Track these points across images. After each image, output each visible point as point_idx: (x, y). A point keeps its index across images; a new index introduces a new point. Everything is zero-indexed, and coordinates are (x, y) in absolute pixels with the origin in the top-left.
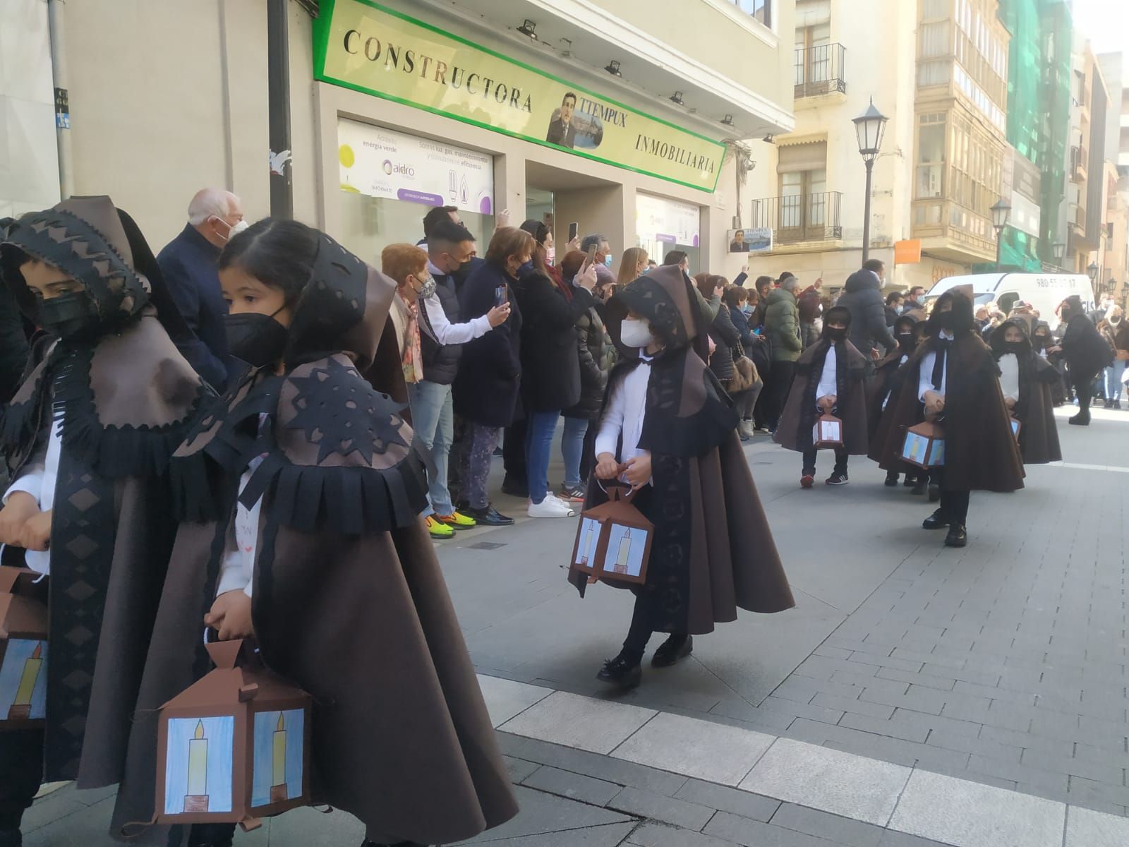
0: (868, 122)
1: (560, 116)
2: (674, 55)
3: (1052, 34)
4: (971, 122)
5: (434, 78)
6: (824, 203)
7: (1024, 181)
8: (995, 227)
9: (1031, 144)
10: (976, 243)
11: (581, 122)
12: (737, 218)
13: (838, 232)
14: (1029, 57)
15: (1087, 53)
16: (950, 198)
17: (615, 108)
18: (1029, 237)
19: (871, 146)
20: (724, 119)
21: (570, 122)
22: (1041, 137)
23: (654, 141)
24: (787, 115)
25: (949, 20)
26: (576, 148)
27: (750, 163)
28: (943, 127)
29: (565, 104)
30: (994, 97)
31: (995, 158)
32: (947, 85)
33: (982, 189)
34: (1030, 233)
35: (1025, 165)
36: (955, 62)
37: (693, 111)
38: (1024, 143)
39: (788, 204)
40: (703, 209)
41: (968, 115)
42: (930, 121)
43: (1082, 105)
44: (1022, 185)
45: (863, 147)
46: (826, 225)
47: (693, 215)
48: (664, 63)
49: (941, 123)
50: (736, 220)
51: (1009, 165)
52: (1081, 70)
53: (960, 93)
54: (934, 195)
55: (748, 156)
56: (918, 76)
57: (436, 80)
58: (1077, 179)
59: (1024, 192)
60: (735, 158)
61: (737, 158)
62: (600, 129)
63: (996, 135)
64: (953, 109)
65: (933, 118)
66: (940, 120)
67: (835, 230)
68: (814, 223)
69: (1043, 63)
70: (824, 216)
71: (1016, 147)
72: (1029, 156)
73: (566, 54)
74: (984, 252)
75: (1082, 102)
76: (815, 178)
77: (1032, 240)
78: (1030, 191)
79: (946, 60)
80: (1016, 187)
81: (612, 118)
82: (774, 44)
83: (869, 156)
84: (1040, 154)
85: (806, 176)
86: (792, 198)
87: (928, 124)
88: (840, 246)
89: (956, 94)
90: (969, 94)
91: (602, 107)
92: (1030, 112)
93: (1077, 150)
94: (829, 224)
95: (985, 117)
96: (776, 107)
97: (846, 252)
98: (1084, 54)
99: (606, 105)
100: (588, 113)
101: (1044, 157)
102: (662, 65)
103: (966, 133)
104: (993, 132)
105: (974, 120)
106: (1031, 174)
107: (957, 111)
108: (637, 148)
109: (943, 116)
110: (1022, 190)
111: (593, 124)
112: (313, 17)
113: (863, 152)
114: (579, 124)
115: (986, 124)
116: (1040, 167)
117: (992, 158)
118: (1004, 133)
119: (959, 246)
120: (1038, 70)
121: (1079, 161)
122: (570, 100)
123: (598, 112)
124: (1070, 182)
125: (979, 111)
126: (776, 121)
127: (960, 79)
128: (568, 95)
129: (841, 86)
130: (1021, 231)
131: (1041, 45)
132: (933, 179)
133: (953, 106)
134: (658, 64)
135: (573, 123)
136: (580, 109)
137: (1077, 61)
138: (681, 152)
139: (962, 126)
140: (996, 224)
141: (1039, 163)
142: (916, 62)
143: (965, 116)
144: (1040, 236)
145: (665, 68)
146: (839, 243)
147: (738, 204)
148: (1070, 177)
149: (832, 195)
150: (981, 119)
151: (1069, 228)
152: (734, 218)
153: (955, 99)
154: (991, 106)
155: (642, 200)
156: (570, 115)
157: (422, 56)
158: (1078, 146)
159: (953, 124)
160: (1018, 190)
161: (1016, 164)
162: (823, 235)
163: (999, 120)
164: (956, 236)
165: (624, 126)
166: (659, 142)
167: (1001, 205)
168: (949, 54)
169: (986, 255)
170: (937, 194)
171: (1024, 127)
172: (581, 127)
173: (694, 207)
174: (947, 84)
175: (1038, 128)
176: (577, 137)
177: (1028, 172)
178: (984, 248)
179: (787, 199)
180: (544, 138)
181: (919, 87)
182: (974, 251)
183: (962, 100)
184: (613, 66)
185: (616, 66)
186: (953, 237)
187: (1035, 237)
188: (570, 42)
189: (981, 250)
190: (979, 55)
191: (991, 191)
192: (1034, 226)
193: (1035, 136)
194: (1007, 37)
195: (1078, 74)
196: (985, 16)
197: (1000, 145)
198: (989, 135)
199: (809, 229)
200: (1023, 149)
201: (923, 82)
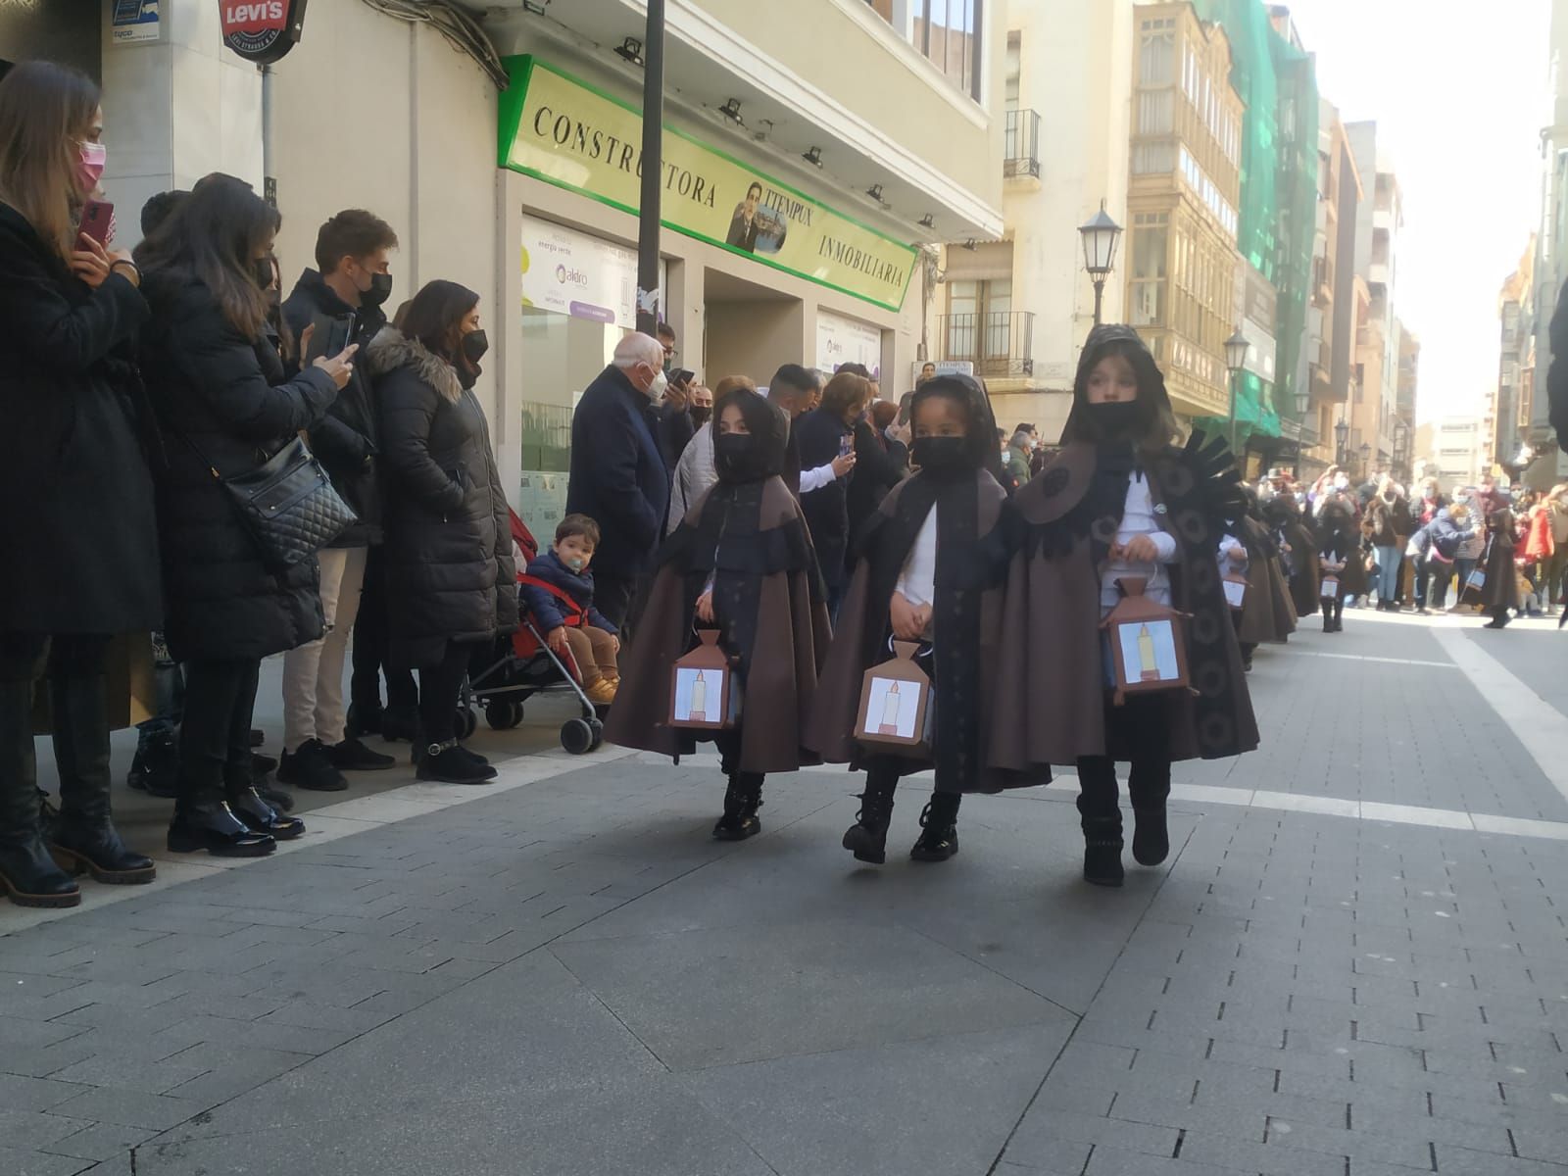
0: (1099, 234)
1: (742, 211)
2: (882, 142)
3: (1292, 101)
4: (1198, 224)
5: (619, 165)
6: (1009, 325)
7: (1258, 305)
8: (1230, 369)
9: (1267, 255)
10: (1202, 387)
11: (764, 220)
12: (923, 346)
13: (1028, 367)
14: (1265, 136)
15: (1334, 129)
16: (1173, 328)
17: (802, 201)
18: (1262, 382)
19: (1102, 264)
20: (923, 219)
21: (753, 219)
22: (1278, 245)
23: (839, 244)
24: (996, 217)
25: (1174, 88)
26: (756, 252)
27: (940, 274)
28: (1164, 230)
29: (749, 196)
30: (1223, 190)
31: (1225, 274)
32: (1169, 175)
33: (1210, 315)
34: (1263, 376)
35: (1258, 282)
36: (1182, 145)
37: (888, 207)
38: (1257, 253)
39: (961, 325)
40: (885, 333)
41: (1195, 216)
42: (1149, 221)
43: (1327, 198)
44: (1256, 310)
45: (1092, 264)
46: (1013, 355)
47: (874, 341)
48: (873, 153)
49: (1162, 225)
50: (922, 348)
51: (1240, 283)
52: (1327, 150)
53: (1187, 186)
54: (1148, 323)
55: (936, 264)
56: (1132, 161)
57: (621, 167)
58: (1321, 301)
59: (1258, 320)
60: (921, 267)
61: (924, 266)
62: (784, 228)
63: (1227, 242)
64: (1179, 208)
65: (1151, 219)
66: (1160, 221)
67: (1025, 364)
68: (997, 352)
69: (1280, 141)
70: (1008, 343)
71: (1248, 256)
72: (1263, 270)
73: (760, 137)
74: (1213, 402)
75: (1327, 195)
76: (996, 289)
77: (1267, 386)
78: (1266, 318)
79: (1168, 141)
80: (1248, 313)
81: (797, 214)
82: (982, 124)
83: (1098, 276)
84: (1276, 267)
85: (984, 285)
86: (967, 317)
87: (1145, 226)
88: (1031, 387)
89: (1182, 188)
90: (1196, 187)
91: (788, 201)
92: (1266, 210)
93: (1320, 262)
94: (1016, 356)
95: (1214, 218)
96: (988, 208)
97: (1039, 396)
98: (1331, 129)
99: (793, 198)
100: (773, 208)
101: (1279, 273)
102: (871, 155)
103: (1192, 241)
104: (1223, 237)
105: (1202, 223)
106: (1266, 297)
107: (1182, 211)
108: (820, 253)
109: (1165, 217)
110: (1255, 317)
111: (776, 222)
112: (500, 90)
113: (1091, 270)
114: (762, 221)
115: (1215, 227)
116: (1275, 285)
117: (1221, 275)
118: (1235, 239)
119: (1183, 393)
120: (1274, 152)
121: (1324, 277)
122: (756, 192)
123: (783, 208)
124: (1312, 305)
125: (1207, 210)
126: (984, 225)
127: (1187, 168)
128: (755, 185)
129: (1034, 167)
130: (1254, 374)
131: (1278, 117)
132: (1148, 300)
133: (1178, 204)
134: (867, 154)
135: (756, 222)
136: (764, 203)
137: (1324, 139)
138: (867, 258)
139: (1188, 232)
140: (1231, 365)
141: (1274, 281)
142: (1130, 140)
143: (1191, 217)
144: (1276, 381)
145: (874, 158)
146: (1031, 383)
147: (924, 328)
148: (1313, 298)
149: (1022, 316)
150: (1210, 221)
151: (1311, 370)
152: (919, 346)
153: (1181, 194)
154: (1221, 203)
155: (822, 320)
156: (754, 211)
157: (610, 138)
158: (1322, 256)
159: (1178, 228)
160: (1251, 317)
161: (1249, 283)
162: (1007, 370)
163: (1229, 221)
164: (1180, 379)
165: (809, 225)
166: (844, 246)
167: (1238, 340)
168: (1173, 131)
169: (1214, 405)
170: (1152, 319)
171: (1258, 231)
172: (763, 225)
173: (874, 330)
174: (1172, 173)
175: (1274, 231)
176: (759, 239)
177: (1261, 293)
178: (1211, 396)
179: (959, 317)
180: (723, 238)
181: (1134, 176)
182: (1200, 400)
183: (1189, 196)
184: (813, 153)
185: (815, 154)
186: (1176, 381)
187: (1269, 382)
188: (771, 124)
189: (1208, 400)
190: (1208, 135)
191: (1220, 319)
192: (1269, 367)
193: (1270, 242)
194: (1241, 109)
195: (1325, 157)
196: (1216, 82)
197: (1231, 256)
198: (1219, 243)
199: (988, 361)
200: (1256, 260)
201: (1139, 169)
